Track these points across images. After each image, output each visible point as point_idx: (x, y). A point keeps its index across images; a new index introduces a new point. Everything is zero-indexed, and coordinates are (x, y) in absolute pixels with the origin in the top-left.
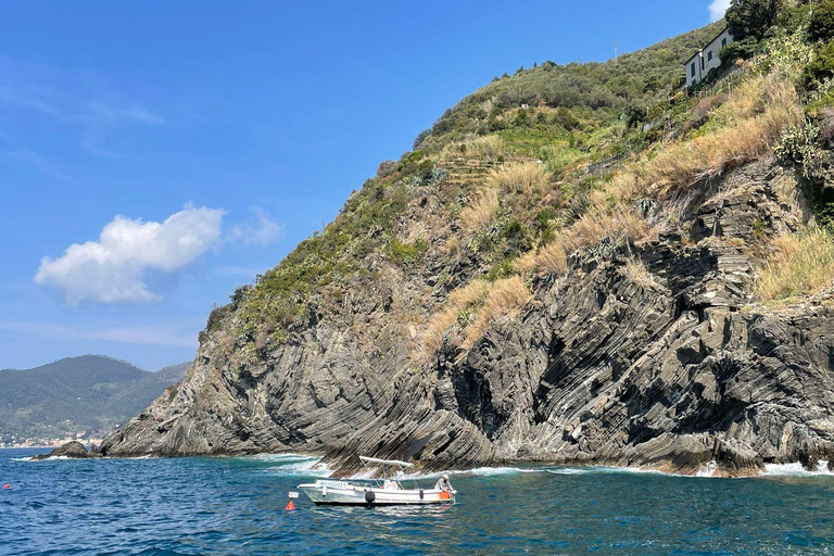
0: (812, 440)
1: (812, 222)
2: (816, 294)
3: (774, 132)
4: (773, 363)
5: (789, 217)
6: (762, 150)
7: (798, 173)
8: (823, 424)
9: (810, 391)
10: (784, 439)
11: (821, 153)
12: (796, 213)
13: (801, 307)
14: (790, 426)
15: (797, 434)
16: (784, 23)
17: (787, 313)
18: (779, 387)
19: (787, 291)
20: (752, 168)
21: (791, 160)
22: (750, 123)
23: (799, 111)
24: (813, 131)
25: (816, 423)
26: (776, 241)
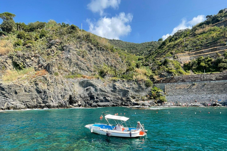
0: (10, 105)
1: (15, 69)
2: (14, 81)
3: (8, 52)
4: (4, 92)
5: (10, 67)
6: (5, 54)
7: (12, 60)
8: (13, 103)
9: (11, 97)
10: (5, 105)
11: (17, 58)
12: (12, 67)
13: (10, 83)
14: (7, 103)
15: (8, 104)
16: (13, 32)
17: (7, 84)
18: (5, 96)
19: (8, 80)
20: (3, 57)
21: (11, 57)
22: (3, 48)
23: (13, 49)
24: (16, 54)
25: (11, 102)
26: (7, 71)
